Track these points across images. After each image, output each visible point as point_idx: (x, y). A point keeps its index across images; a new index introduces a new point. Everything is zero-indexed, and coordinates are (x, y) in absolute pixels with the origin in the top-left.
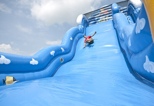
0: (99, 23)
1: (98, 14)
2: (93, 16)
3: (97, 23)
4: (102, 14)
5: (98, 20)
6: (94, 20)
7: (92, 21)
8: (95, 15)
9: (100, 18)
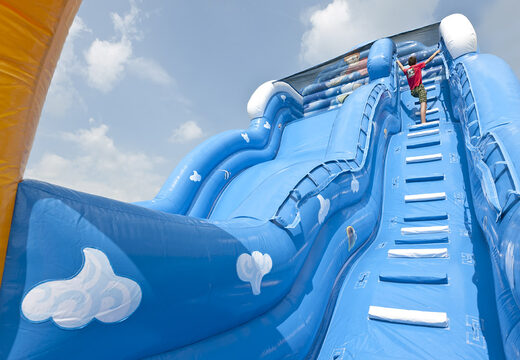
0: (340, 105)
1: (339, 74)
2: (322, 81)
3: (331, 107)
4: (351, 76)
5: (335, 94)
6: (324, 97)
7: (316, 99)
8: (328, 79)
9: (344, 87)
